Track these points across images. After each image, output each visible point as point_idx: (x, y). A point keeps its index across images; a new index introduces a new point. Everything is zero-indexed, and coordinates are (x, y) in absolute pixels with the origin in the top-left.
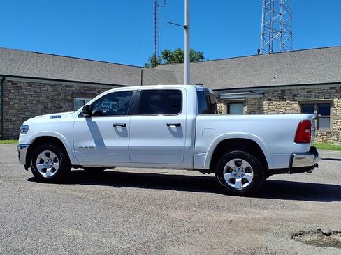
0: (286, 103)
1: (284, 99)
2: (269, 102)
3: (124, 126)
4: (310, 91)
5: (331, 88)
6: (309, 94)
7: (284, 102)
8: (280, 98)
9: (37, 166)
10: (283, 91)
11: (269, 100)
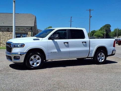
0: (10, 33)
1: (9, 31)
2: (2, 32)
4: (19, 29)
5: (27, 28)
6: (19, 30)
7: (9, 33)
8: (7, 31)
9: (30, 62)
10: (8, 28)
11: (3, 31)
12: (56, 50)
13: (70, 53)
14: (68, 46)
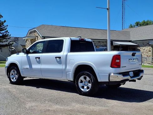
3: (39, 58)
9: (11, 76)
12: (28, 67)
13: (41, 70)
14: (39, 62)
